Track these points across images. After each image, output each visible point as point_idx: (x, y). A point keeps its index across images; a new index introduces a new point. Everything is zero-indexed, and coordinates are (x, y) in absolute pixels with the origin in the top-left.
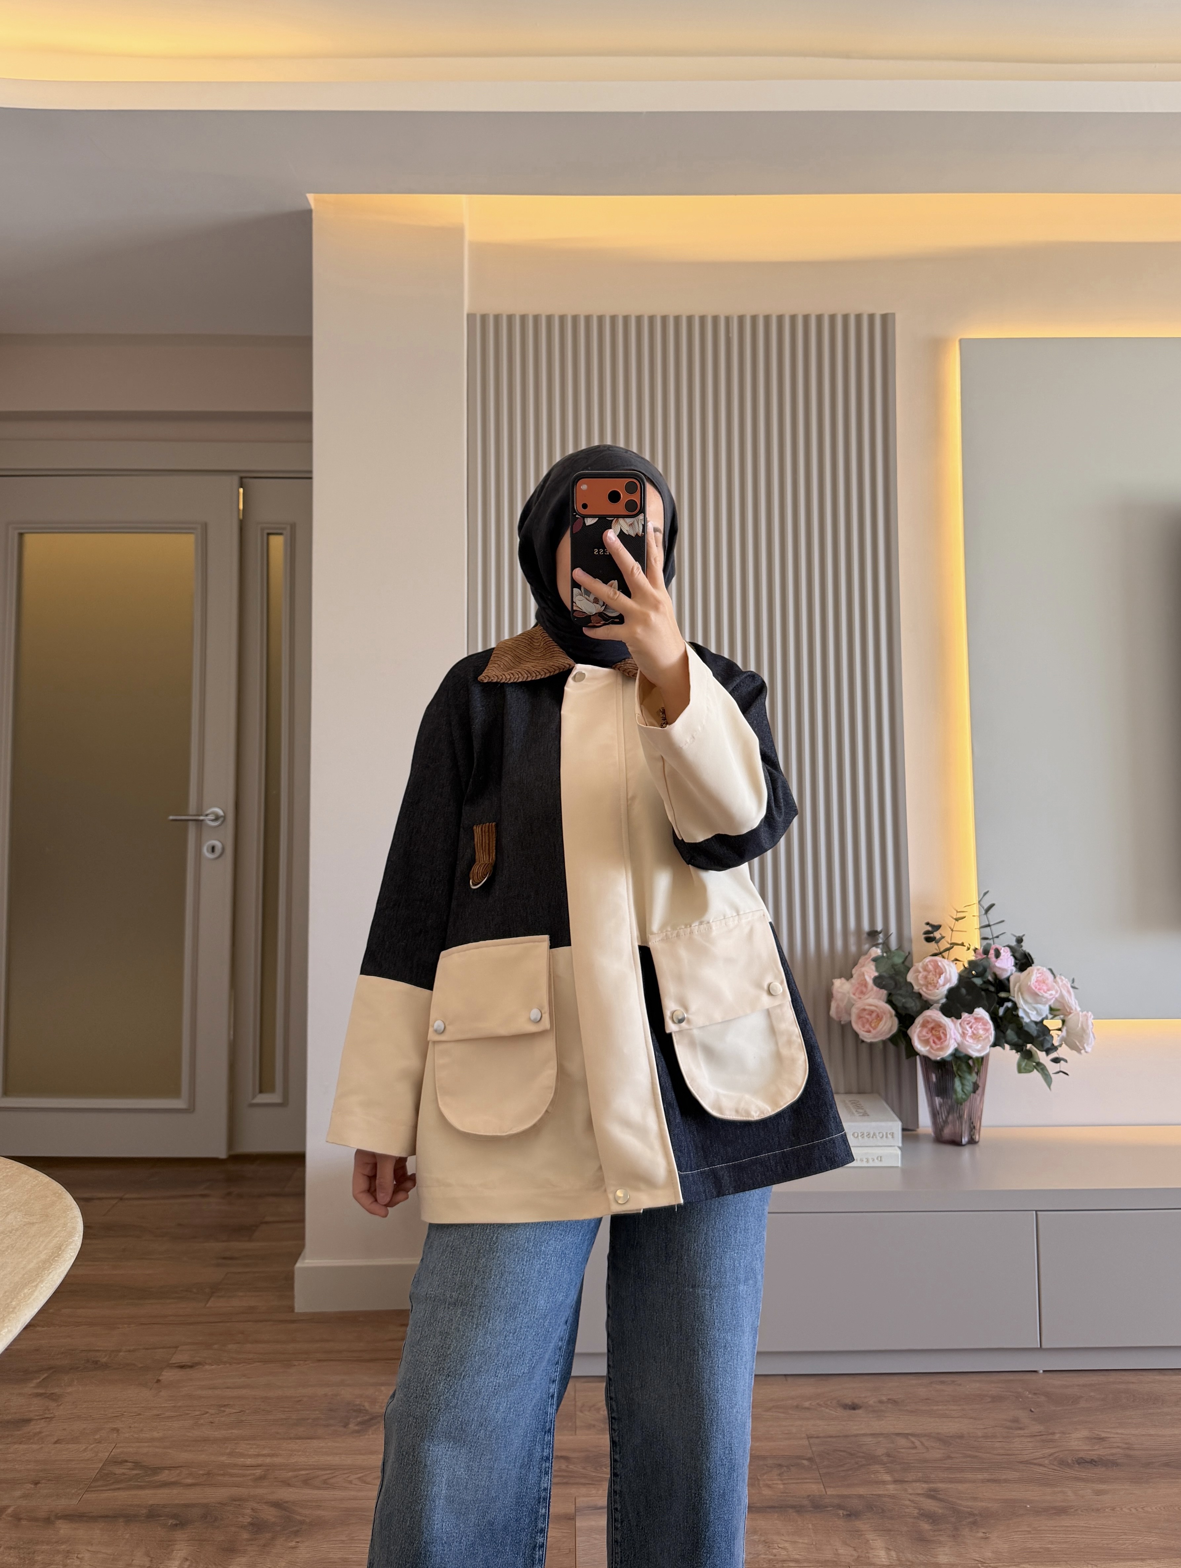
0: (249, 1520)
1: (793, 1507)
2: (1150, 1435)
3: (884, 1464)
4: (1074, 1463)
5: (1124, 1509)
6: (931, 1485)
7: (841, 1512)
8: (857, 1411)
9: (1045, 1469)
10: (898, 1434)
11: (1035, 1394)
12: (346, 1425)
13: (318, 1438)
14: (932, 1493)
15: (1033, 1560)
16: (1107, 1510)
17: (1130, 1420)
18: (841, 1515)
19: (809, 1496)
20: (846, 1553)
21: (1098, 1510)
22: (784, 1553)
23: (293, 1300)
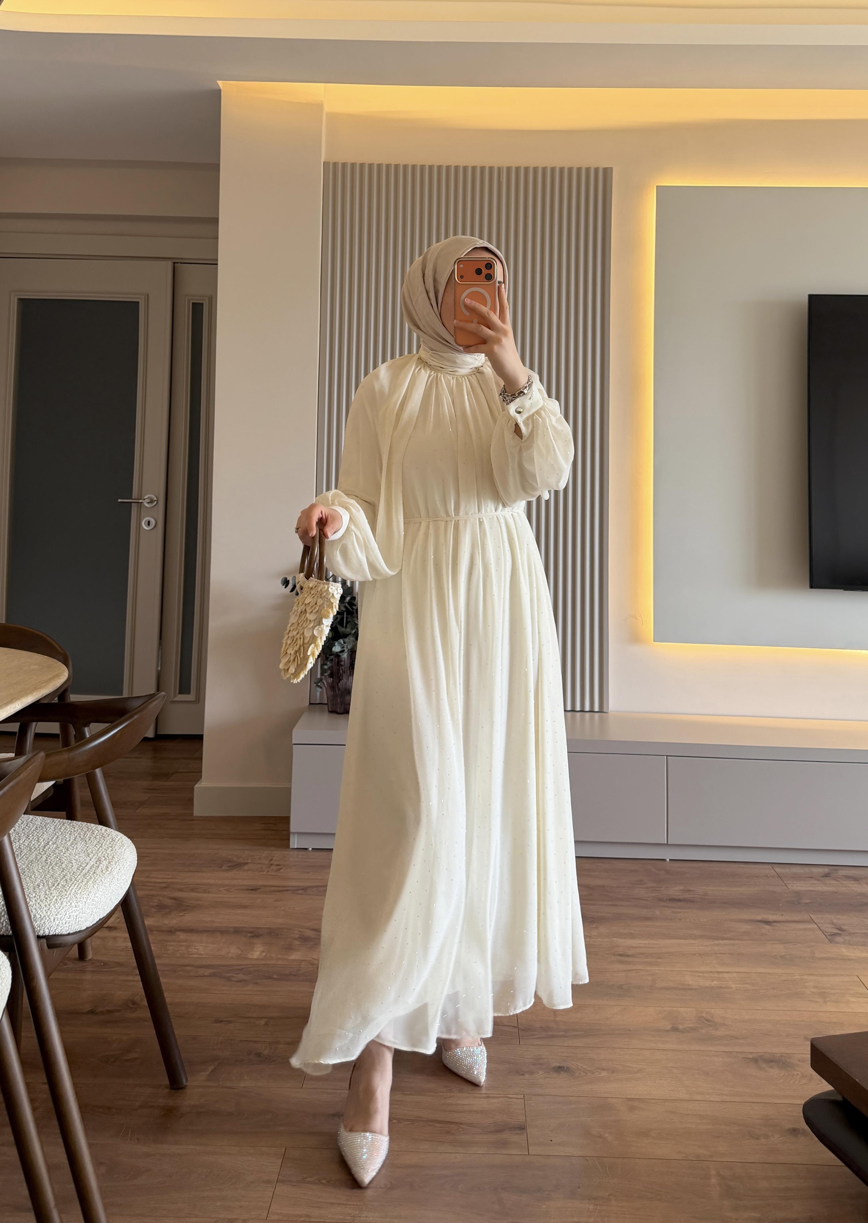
2: (721, 890)
4: (666, 900)
5: (687, 920)
9: (648, 902)
11: (658, 869)
12: (221, 867)
13: (204, 872)
15: (620, 937)
16: (677, 920)
23: (193, 808)
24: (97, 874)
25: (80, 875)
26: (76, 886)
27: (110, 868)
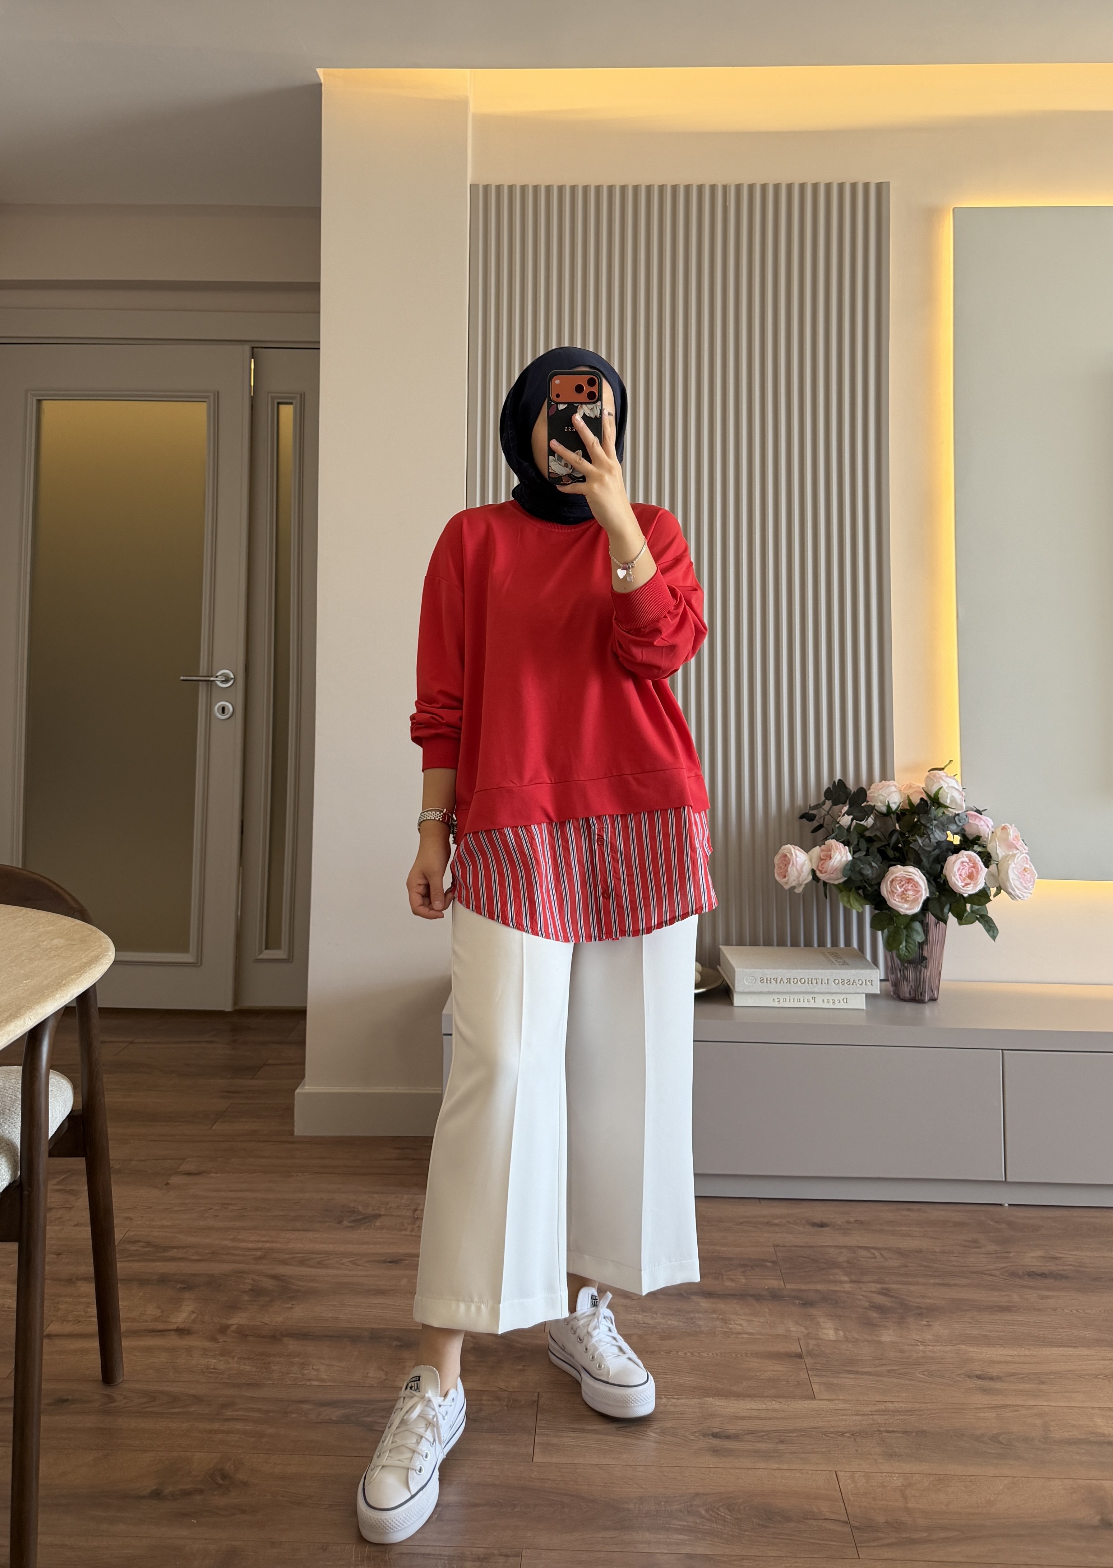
0: (250, 1287)
1: (752, 1296)
2: (1103, 1257)
3: (843, 1269)
4: (1024, 1275)
5: (1065, 1310)
6: (884, 1286)
7: (797, 1302)
8: (825, 1229)
9: (995, 1278)
10: (860, 1247)
12: (340, 1222)
13: (313, 1230)
14: (884, 1291)
15: (970, 1342)
16: (1048, 1310)
17: (1086, 1246)
18: (797, 1303)
19: (768, 1289)
20: (796, 1329)
21: (1039, 1310)
22: (740, 1328)
23: (293, 1124)
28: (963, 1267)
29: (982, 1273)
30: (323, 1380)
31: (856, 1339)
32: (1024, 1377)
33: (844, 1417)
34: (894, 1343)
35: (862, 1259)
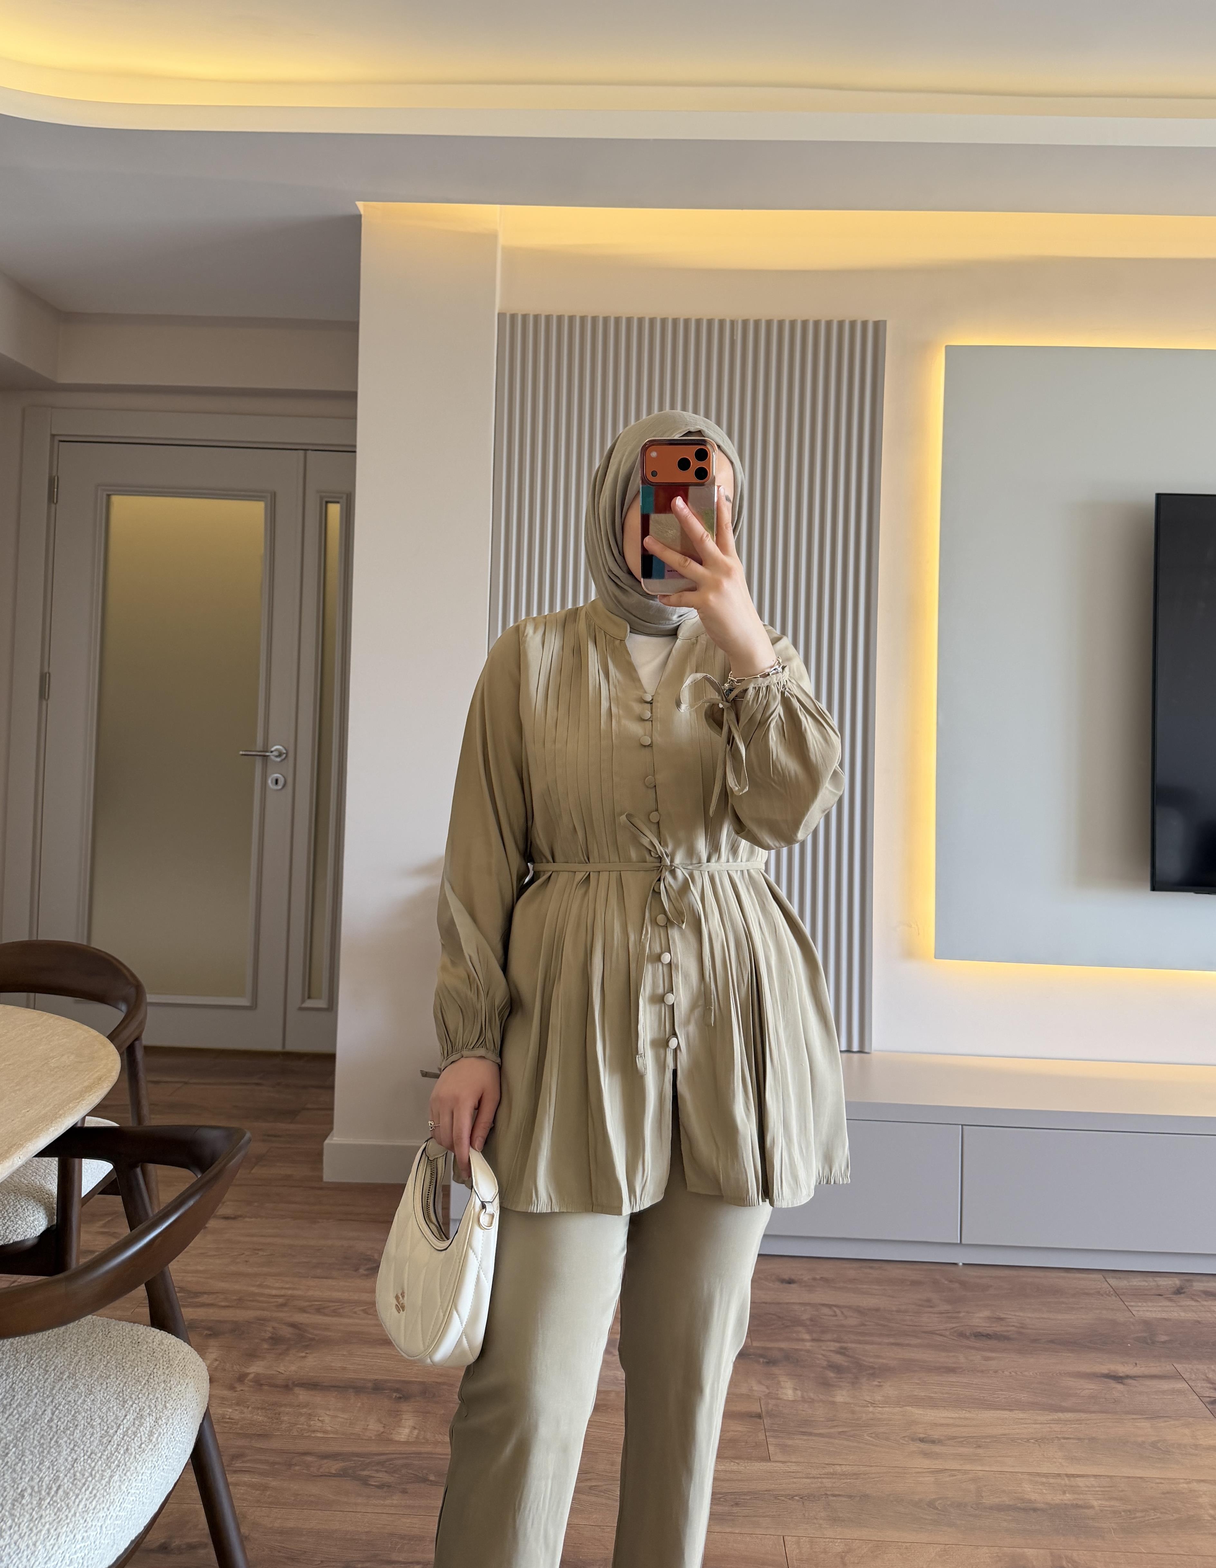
0: (270, 1335)
2: (1045, 1319)
3: (806, 1327)
4: (972, 1336)
5: (1006, 1373)
6: (843, 1345)
7: (761, 1360)
8: (793, 1286)
9: (945, 1339)
10: (823, 1305)
11: (951, 1281)
12: (357, 1270)
13: (332, 1278)
14: (843, 1351)
15: (916, 1404)
16: (991, 1372)
17: (1031, 1306)
18: (762, 1362)
20: (758, 1388)
21: (982, 1371)
23: (321, 1169)
24: (131, 1454)
25: (100, 1457)
26: (88, 1492)
27: (156, 1436)
28: (916, 1326)
29: (932, 1333)
30: (325, 1432)
31: (813, 1399)
32: (963, 1441)
33: (795, 1480)
34: (848, 1403)
35: (826, 1317)
